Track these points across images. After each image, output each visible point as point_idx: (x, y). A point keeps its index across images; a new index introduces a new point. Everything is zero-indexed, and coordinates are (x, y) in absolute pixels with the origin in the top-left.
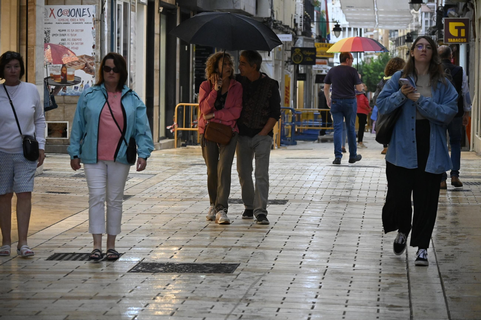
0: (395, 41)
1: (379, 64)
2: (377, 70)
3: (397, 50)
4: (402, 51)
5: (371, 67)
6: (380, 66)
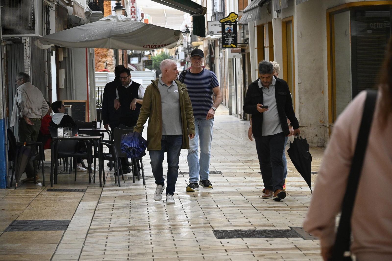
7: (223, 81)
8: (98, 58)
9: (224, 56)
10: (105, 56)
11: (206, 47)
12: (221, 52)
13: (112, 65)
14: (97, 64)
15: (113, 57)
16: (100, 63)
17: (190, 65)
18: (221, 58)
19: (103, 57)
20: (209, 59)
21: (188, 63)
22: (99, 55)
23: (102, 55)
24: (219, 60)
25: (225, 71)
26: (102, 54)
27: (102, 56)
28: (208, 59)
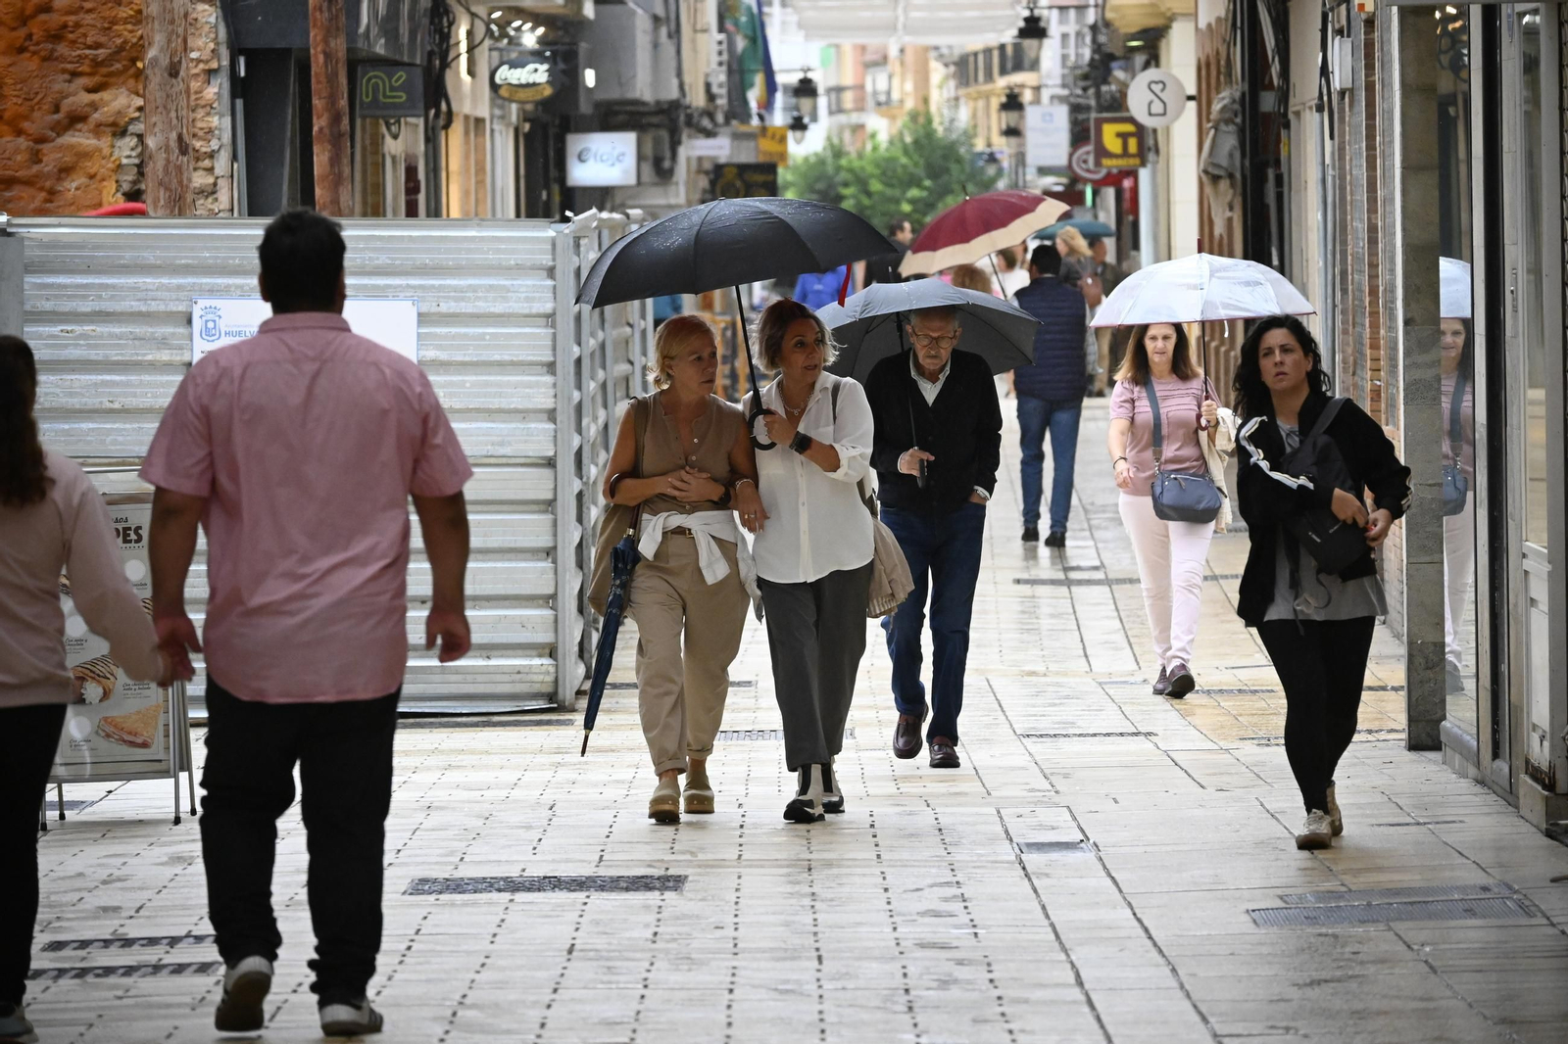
0: (955, 64)
1: (904, 160)
2: (894, 181)
3: (962, 101)
4: (981, 104)
5: (870, 169)
6: (904, 167)
7: (1359, 342)
8: (59, 84)
9: (1370, 67)
10: (134, 61)
11: (1219, 19)
12: (1340, 32)
13: (207, 163)
14: (46, 147)
15: (210, 73)
16: (79, 139)
17: (1107, 211)
18: (1342, 93)
19: (110, 75)
20: (1241, 131)
21: (1095, 193)
22: (62, 59)
23: (102, 53)
24: (1317, 115)
25: (1372, 229)
26: (97, 46)
27: (96, 64)
28: (1231, 128)
